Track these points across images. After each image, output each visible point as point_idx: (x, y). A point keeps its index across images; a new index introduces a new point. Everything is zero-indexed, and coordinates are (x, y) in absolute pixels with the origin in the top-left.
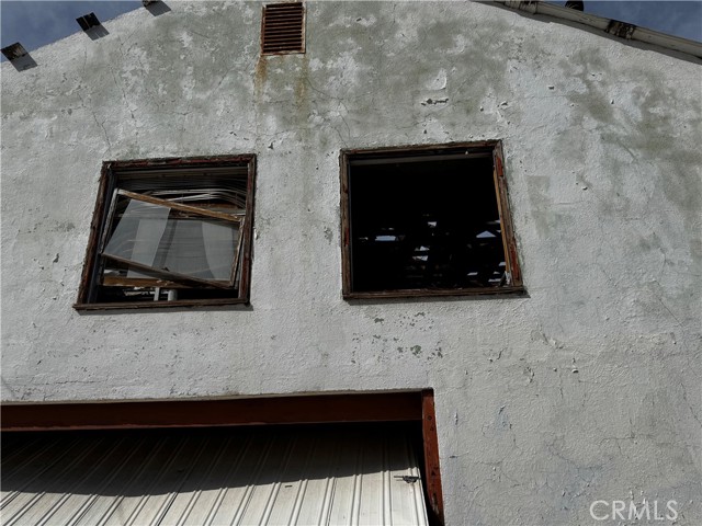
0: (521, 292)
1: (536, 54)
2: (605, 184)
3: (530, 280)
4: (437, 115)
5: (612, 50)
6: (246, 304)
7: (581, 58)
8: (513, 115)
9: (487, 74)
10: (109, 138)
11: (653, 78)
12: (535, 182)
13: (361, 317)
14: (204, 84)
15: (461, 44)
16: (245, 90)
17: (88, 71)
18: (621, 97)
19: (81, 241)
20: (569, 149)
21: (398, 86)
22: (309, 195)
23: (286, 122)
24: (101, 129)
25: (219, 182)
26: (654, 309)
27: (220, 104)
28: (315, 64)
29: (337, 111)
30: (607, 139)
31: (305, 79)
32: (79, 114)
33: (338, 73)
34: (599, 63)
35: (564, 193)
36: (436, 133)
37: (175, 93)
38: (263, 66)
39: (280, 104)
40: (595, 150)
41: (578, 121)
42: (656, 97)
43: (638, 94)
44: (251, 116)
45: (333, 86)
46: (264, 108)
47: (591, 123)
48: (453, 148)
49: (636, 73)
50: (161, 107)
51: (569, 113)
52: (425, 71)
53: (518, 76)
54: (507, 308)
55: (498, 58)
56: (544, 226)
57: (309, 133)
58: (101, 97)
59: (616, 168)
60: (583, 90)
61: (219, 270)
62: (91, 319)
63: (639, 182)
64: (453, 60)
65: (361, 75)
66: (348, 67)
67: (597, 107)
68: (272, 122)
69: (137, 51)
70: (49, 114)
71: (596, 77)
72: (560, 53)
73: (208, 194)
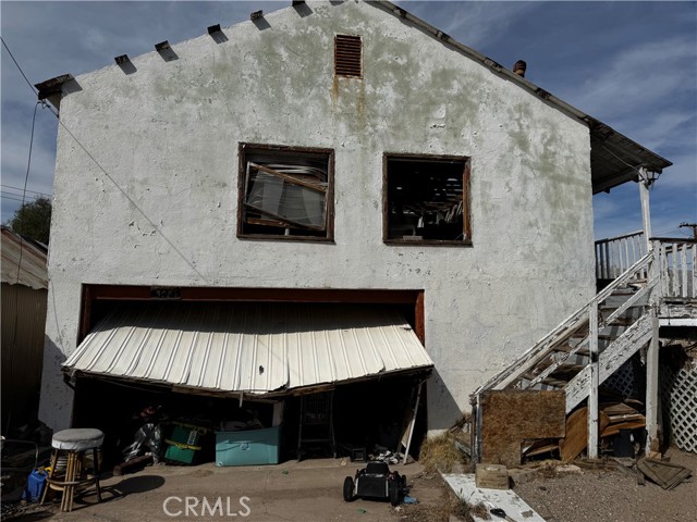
0: (470, 245)
1: (496, 100)
2: (518, 189)
3: (475, 239)
4: (437, 135)
5: (536, 104)
6: (332, 241)
7: (519, 108)
8: (479, 141)
9: (468, 111)
10: (241, 125)
11: (554, 127)
12: (485, 184)
13: (392, 251)
14: (299, 95)
15: (456, 88)
16: (326, 101)
17: (220, 69)
18: (535, 138)
19: (233, 195)
20: (504, 167)
21: (417, 112)
22: (366, 179)
23: (352, 129)
24: (233, 117)
25: (310, 163)
26: (528, 258)
27: (310, 109)
28: (369, 89)
29: (382, 125)
30: (524, 162)
31: (362, 99)
32: (216, 104)
33: (381, 97)
34: (528, 113)
35: (498, 193)
36: (436, 148)
37: (280, 96)
38: (336, 84)
39: (348, 115)
40: (517, 168)
41: (511, 149)
42: (552, 140)
43: (544, 136)
44: (330, 121)
45: (379, 107)
46: (338, 117)
47: (518, 151)
48: (445, 158)
49: (546, 122)
50: (274, 105)
51: (507, 144)
52: (432, 104)
53: (485, 115)
54: (463, 252)
55: (475, 101)
56: (485, 211)
57: (365, 139)
58: (231, 92)
59: (525, 180)
60: (517, 130)
61: (313, 219)
63: (535, 189)
64: (450, 99)
65: (397, 102)
66: (388, 94)
67: (523, 143)
68: (343, 127)
69: (250, 58)
70: (195, 100)
71: (525, 122)
72: (510, 103)
73: (303, 170)
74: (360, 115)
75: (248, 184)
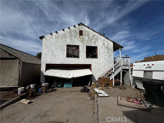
0: (98, 58)
1: (101, 39)
2: (104, 51)
3: (98, 57)
4: (93, 43)
5: (106, 39)
6: (79, 58)
7: (104, 40)
8: (98, 44)
9: (97, 40)
11: (108, 42)
12: (99, 50)
13: (87, 59)
14: (74, 38)
15: (95, 37)
16: (78, 39)
17: (64, 35)
18: (106, 44)
19: (66, 52)
20: (102, 48)
21: (90, 40)
22: (83, 49)
23: (82, 43)
24: (66, 41)
25: (76, 47)
26: (105, 60)
27: (76, 40)
28: (84, 37)
29: (86, 42)
30: (104, 47)
31: (83, 39)
32: (63, 39)
33: (86, 38)
34: (105, 41)
35: (101, 51)
36: (93, 45)
37: (72, 38)
38: (79, 37)
39: (81, 41)
40: (104, 48)
41: (103, 45)
42: (108, 44)
43: (107, 44)
44: (79, 42)
45: (85, 40)
46: (80, 41)
47: (104, 46)
48: (94, 46)
49: (107, 42)
50: (71, 40)
51: (102, 45)
52: (92, 39)
53: (99, 41)
54: (96, 59)
55: (98, 39)
56: (99, 53)
57: (83, 44)
58: (65, 38)
59: (105, 49)
60: (103, 43)
61: (77, 55)
62: (67, 58)
63: (106, 50)
64: (95, 39)
65: (88, 39)
66: (87, 38)
67: (104, 44)
68: (80, 42)
69: (68, 33)
70: (61, 39)
71: (104, 42)
72: (102, 39)
73: (75, 48)
74: (83, 41)
75: (68, 50)
